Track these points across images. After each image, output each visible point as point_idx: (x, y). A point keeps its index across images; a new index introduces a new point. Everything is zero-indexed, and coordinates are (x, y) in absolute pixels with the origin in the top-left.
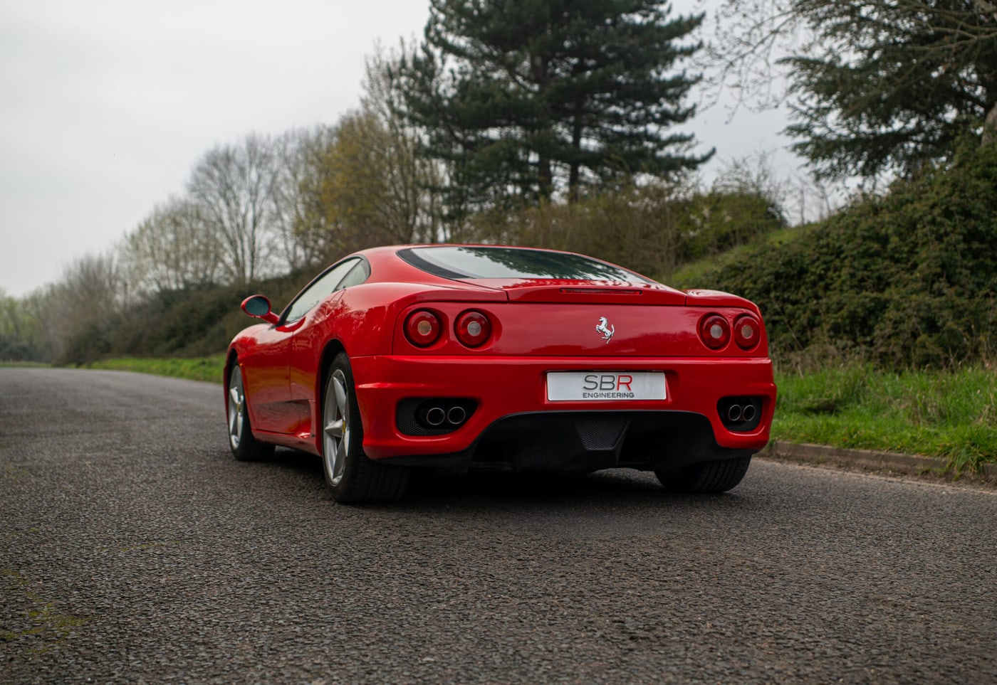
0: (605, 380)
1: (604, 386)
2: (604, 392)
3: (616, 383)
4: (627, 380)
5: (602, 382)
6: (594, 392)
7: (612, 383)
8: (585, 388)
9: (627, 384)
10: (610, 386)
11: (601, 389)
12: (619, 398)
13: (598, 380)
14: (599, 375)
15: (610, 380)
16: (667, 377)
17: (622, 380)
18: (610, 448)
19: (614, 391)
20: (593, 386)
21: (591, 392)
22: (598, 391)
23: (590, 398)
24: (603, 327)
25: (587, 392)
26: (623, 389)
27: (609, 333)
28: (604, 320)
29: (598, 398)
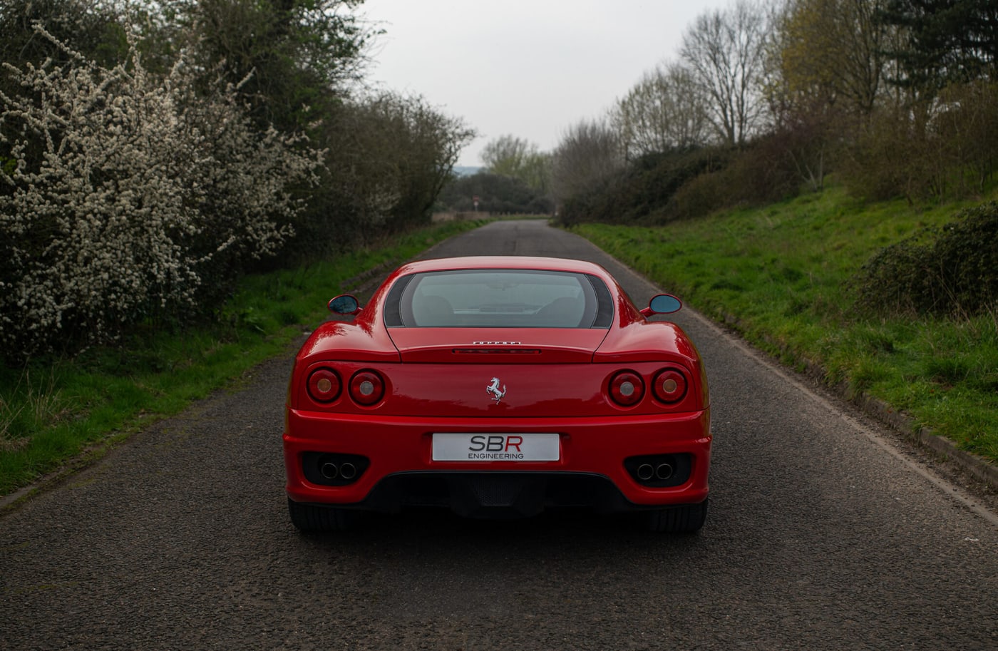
0: (492, 440)
1: (491, 447)
2: (491, 453)
3: (504, 444)
4: (518, 441)
5: (489, 443)
6: (480, 453)
7: (500, 444)
8: (471, 449)
9: (517, 445)
10: (498, 447)
11: (488, 450)
12: (507, 459)
13: (485, 441)
14: (487, 436)
15: (499, 441)
16: (561, 438)
17: (511, 441)
18: (508, 505)
19: (503, 452)
20: (480, 446)
21: (477, 453)
22: (484, 452)
23: (476, 459)
24: (493, 388)
25: (474, 452)
26: (512, 450)
27: (499, 393)
28: (496, 381)
29: (485, 459)
